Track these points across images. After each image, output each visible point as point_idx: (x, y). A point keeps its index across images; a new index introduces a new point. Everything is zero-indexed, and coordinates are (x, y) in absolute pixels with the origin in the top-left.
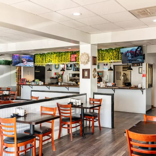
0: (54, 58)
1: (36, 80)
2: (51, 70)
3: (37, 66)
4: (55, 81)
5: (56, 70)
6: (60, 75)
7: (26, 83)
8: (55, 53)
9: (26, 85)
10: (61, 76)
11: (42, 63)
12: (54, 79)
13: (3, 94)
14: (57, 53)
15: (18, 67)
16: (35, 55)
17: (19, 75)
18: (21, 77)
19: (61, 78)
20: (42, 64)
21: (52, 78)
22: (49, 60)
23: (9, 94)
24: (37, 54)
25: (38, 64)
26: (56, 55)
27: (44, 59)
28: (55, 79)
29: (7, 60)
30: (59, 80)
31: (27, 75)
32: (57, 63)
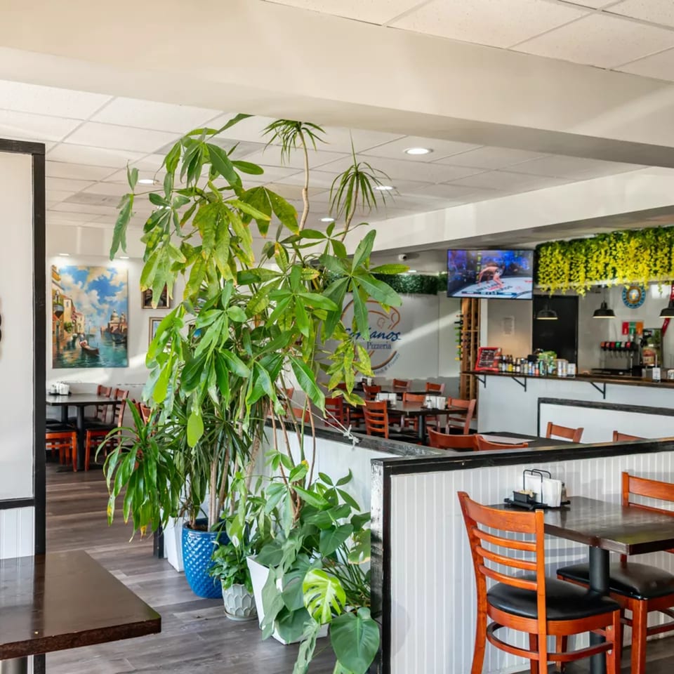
0: (631, 256)
1: (544, 356)
2: (610, 313)
3: (546, 297)
4: (622, 362)
5: (629, 309)
6: (653, 333)
7: (498, 367)
8: (632, 234)
9: (500, 373)
10: (657, 336)
11: (570, 280)
12: (620, 349)
13: (426, 408)
14: (643, 234)
15: (467, 301)
16: (539, 247)
17: (468, 334)
18: (476, 340)
19: (657, 348)
20: (572, 284)
21: (611, 347)
22: (607, 265)
23: (446, 407)
24: (547, 245)
25: (551, 286)
26: (637, 245)
27: (582, 266)
28: (625, 349)
29: (428, 274)
30: (645, 358)
31: (504, 335)
32: (641, 280)
